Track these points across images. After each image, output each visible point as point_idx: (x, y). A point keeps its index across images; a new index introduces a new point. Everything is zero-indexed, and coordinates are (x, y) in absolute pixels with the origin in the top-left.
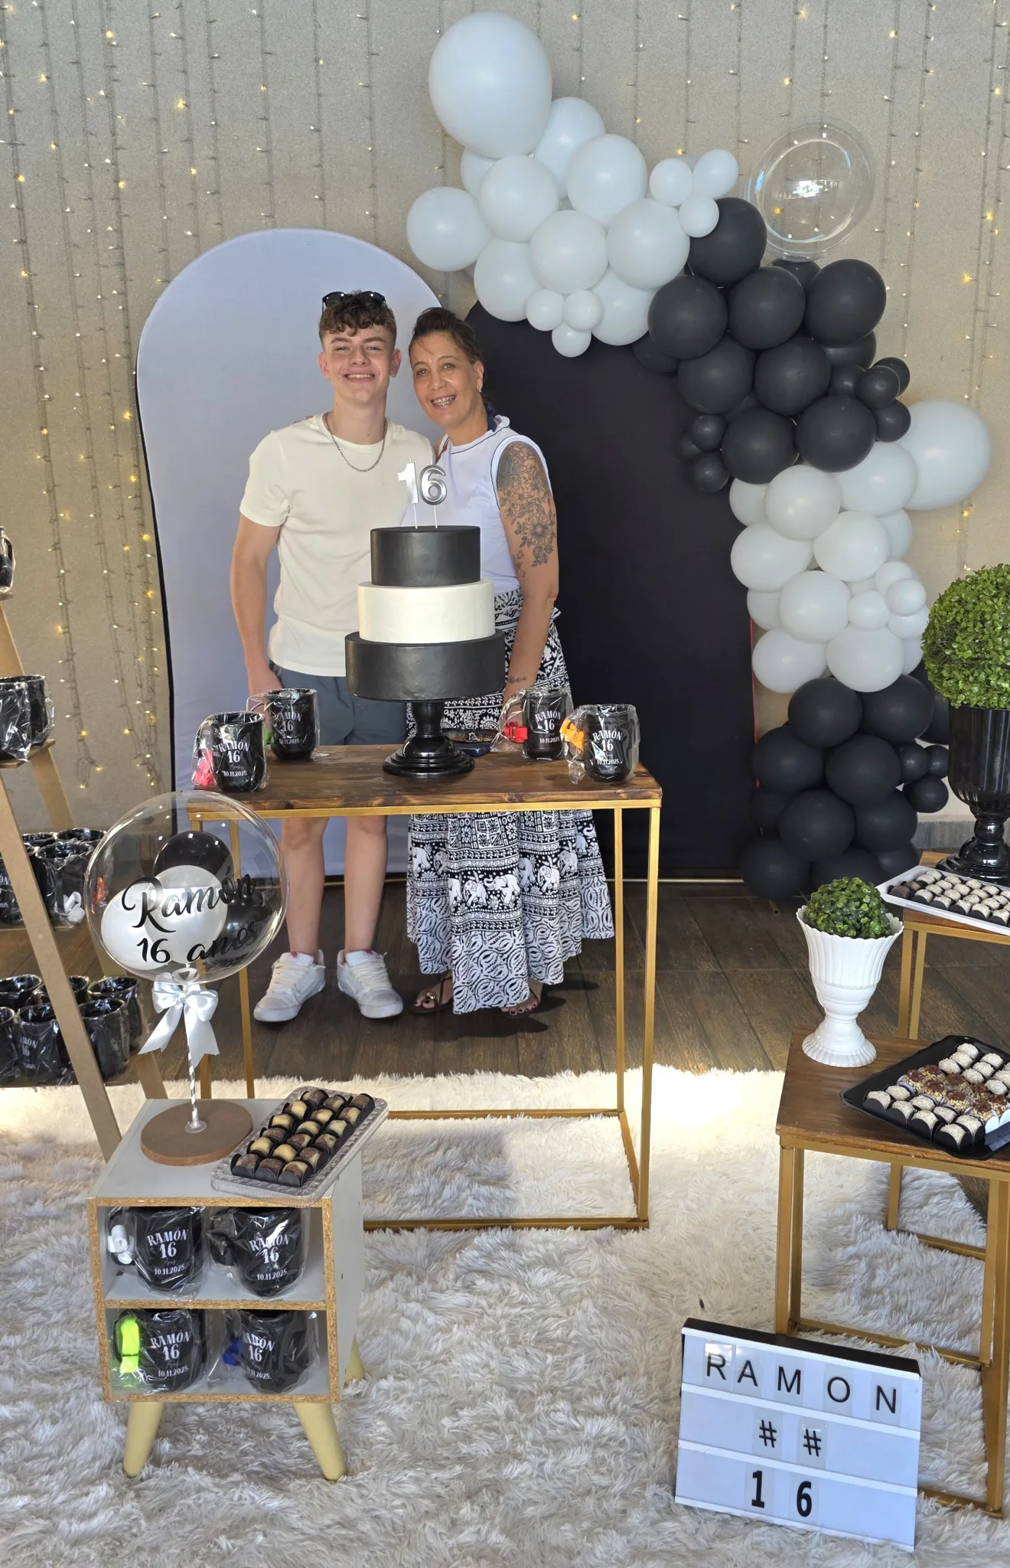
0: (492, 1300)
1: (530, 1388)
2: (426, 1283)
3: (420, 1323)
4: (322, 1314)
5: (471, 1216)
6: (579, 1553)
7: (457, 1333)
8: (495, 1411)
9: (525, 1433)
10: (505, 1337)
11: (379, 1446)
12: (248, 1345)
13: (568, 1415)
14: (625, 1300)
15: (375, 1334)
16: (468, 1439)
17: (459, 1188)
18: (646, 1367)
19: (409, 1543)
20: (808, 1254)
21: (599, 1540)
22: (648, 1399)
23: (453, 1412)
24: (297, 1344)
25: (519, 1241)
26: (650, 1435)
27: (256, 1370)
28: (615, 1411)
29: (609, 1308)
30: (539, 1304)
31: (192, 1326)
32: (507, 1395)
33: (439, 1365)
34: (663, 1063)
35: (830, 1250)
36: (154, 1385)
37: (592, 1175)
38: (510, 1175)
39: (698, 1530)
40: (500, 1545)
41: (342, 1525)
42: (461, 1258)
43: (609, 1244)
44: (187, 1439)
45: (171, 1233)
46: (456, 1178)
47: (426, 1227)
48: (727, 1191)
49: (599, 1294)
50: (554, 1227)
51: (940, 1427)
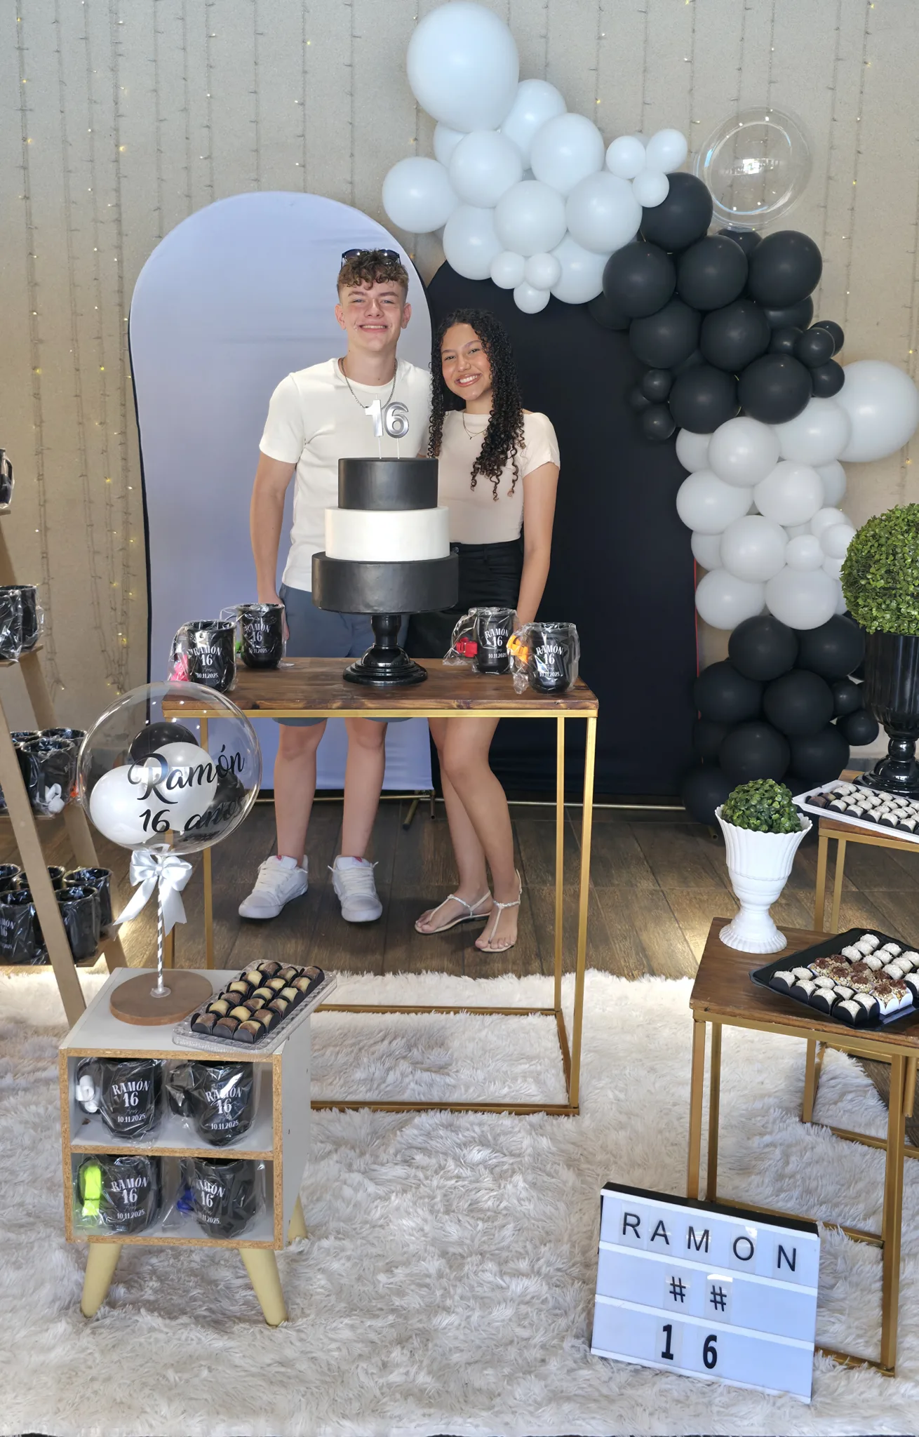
0: (429, 1173)
1: (461, 1251)
2: (367, 1156)
3: (361, 1192)
4: (269, 1164)
5: (413, 1100)
6: (499, 1395)
7: (395, 1200)
8: (427, 1270)
9: (454, 1289)
10: (439, 1206)
11: (318, 1297)
12: (201, 1191)
13: (495, 1275)
14: (553, 1177)
15: (318, 1200)
16: (400, 1293)
17: (402, 1074)
18: (570, 1236)
19: (343, 1382)
20: (723, 1143)
21: (519, 1384)
22: (571, 1264)
23: (389, 1270)
24: (245, 1192)
25: (457, 1122)
26: (571, 1295)
27: (208, 1215)
28: (539, 1273)
29: (538, 1184)
30: (473, 1178)
31: (150, 1172)
32: (439, 1256)
33: (377, 1229)
34: (599, 969)
35: (748, 1139)
36: (113, 1227)
37: (527, 1066)
38: (451, 1065)
39: (611, 1378)
40: (425, 1386)
41: (281, 1364)
42: (402, 1136)
43: (541, 1128)
44: (140, 1285)
45: (134, 1083)
46: (400, 1066)
47: (370, 1108)
48: (654, 1084)
49: (529, 1171)
50: (490, 1111)
51: (842, 1296)
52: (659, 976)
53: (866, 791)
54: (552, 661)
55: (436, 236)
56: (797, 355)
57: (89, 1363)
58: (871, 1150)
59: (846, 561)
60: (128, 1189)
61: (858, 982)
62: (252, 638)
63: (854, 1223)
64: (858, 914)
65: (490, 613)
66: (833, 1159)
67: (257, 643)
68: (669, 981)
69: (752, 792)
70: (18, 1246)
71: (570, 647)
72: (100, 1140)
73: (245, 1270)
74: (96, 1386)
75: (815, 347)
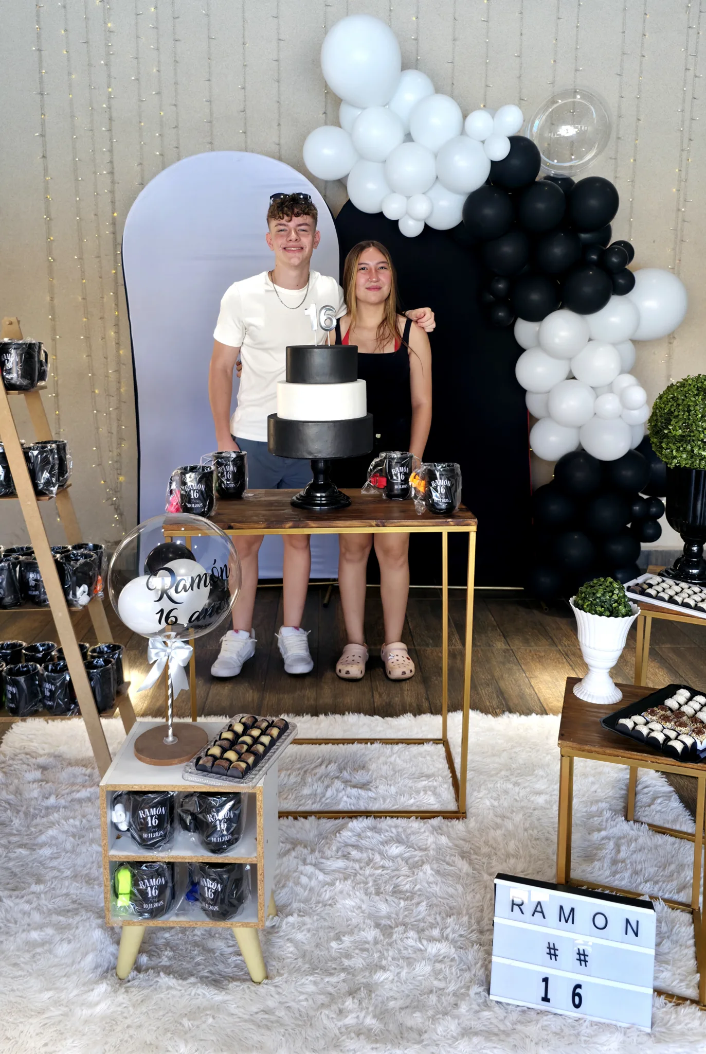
0: (362, 865)
1: (389, 923)
2: (317, 853)
3: (314, 879)
4: (254, 866)
5: (346, 809)
6: (426, 1032)
7: (339, 886)
8: (366, 938)
9: (387, 953)
10: (371, 889)
11: (288, 960)
12: (205, 887)
13: (416, 941)
14: (452, 866)
15: (283, 886)
16: (348, 956)
17: (336, 790)
18: (467, 911)
19: (311, 1025)
21: (439, 1023)
22: (469, 931)
23: (338, 938)
24: (236, 887)
25: (379, 826)
26: (473, 954)
27: (210, 904)
28: (447, 939)
29: (441, 871)
30: (393, 868)
31: (167, 873)
32: (375, 927)
33: (328, 907)
35: (589, 834)
36: (141, 914)
37: (426, 782)
38: (371, 782)
39: (505, 1017)
40: (372, 1026)
41: (265, 1012)
42: (340, 837)
43: (440, 829)
44: (159, 954)
45: (154, 809)
46: (335, 783)
47: (315, 816)
48: (519, 793)
49: (434, 862)
50: (403, 817)
51: (667, 951)
53: (668, 581)
54: (443, 491)
56: (601, 265)
57: (125, 1014)
58: (680, 841)
60: (151, 886)
62: (224, 476)
63: (671, 895)
65: (395, 456)
66: (651, 848)
67: (227, 480)
68: (522, 717)
69: (596, 588)
70: (68, 926)
71: (455, 481)
72: (130, 851)
73: (234, 941)
74: (131, 1031)
75: (614, 260)
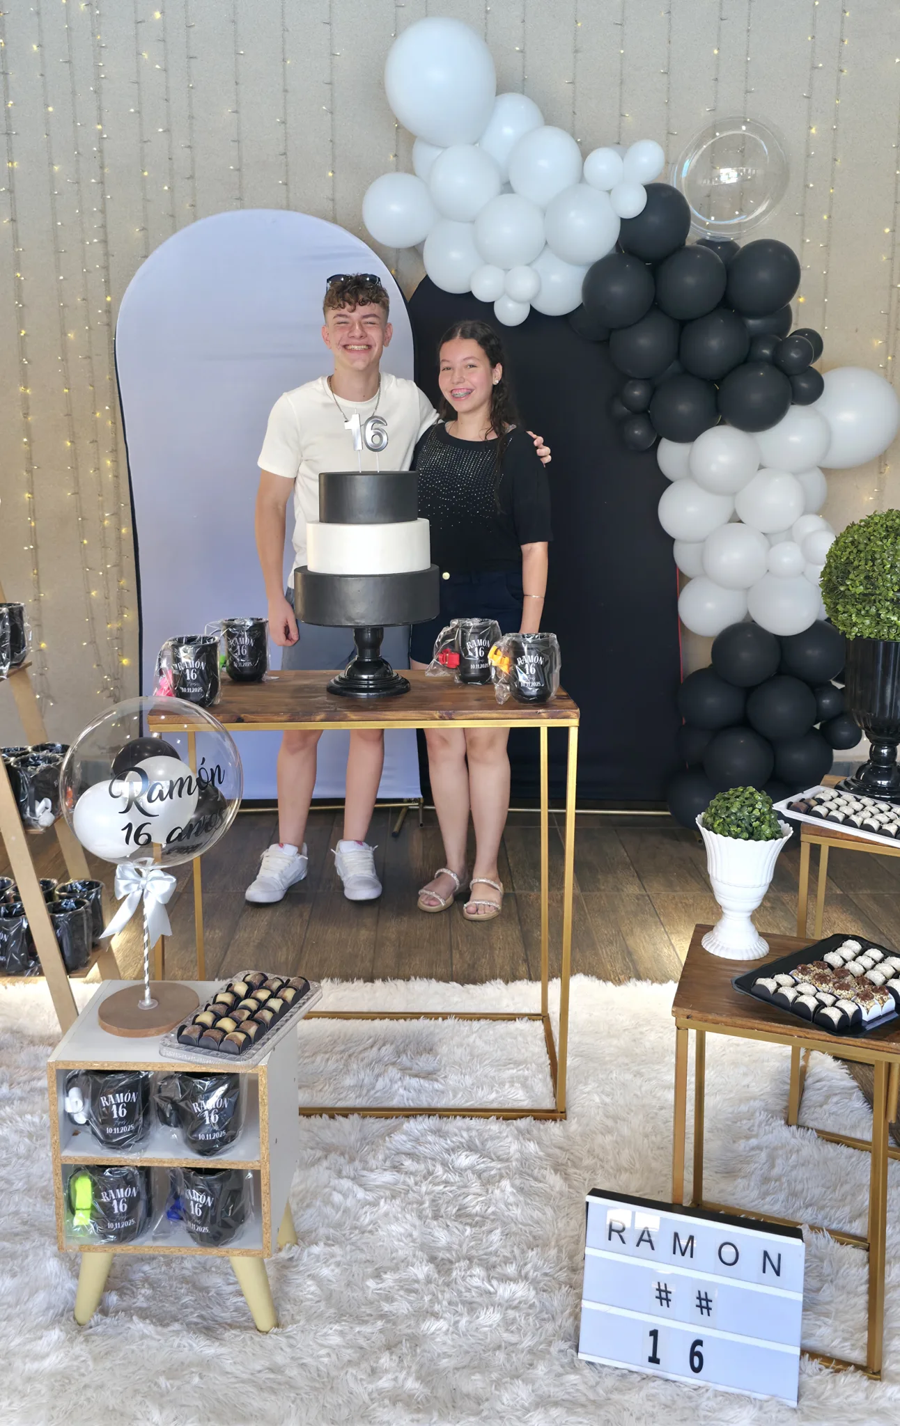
0: (418, 1178)
1: (448, 1255)
2: (357, 1163)
3: (351, 1197)
4: (257, 1173)
5: (402, 1106)
6: (487, 1400)
7: (384, 1206)
8: (416, 1275)
9: (442, 1295)
10: (428, 1211)
12: (190, 1200)
13: (483, 1280)
14: (540, 1182)
15: (308, 1206)
16: (389, 1299)
17: (391, 1080)
18: (557, 1241)
19: (332, 1388)
20: (709, 1147)
21: (506, 1389)
22: (558, 1268)
23: (377, 1276)
24: (233, 1201)
25: (445, 1128)
26: (557, 1300)
27: (196, 1224)
28: (526, 1278)
29: (526, 1189)
30: (461, 1184)
31: (139, 1182)
32: (428, 1261)
33: (366, 1234)
34: (586, 974)
35: (734, 1142)
36: (105, 1237)
37: (515, 1071)
38: (439, 1070)
39: (597, 1383)
40: (415, 1391)
41: (271, 1370)
42: (391, 1142)
43: (528, 1133)
44: (133, 1292)
45: (122, 1095)
46: (389, 1071)
47: (359, 1114)
48: (640, 1087)
49: (517, 1176)
50: (479, 1117)
51: (829, 1299)
52: (646, 980)
53: (848, 796)
54: (533, 671)
55: (416, 251)
56: (776, 363)
57: (82, 1371)
58: (857, 1152)
59: (825, 568)
60: (119, 1199)
61: (841, 987)
62: (237, 652)
63: (840, 1225)
64: (843, 917)
65: (472, 624)
66: (818, 1163)
67: (242, 657)
68: (655, 985)
69: (731, 800)
70: (13, 1256)
71: (551, 657)
72: (91, 1151)
73: (235, 1276)
74: (89, 1393)
75: (794, 355)
